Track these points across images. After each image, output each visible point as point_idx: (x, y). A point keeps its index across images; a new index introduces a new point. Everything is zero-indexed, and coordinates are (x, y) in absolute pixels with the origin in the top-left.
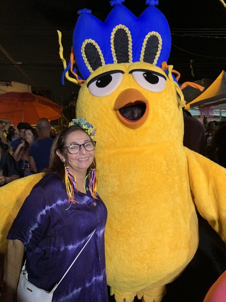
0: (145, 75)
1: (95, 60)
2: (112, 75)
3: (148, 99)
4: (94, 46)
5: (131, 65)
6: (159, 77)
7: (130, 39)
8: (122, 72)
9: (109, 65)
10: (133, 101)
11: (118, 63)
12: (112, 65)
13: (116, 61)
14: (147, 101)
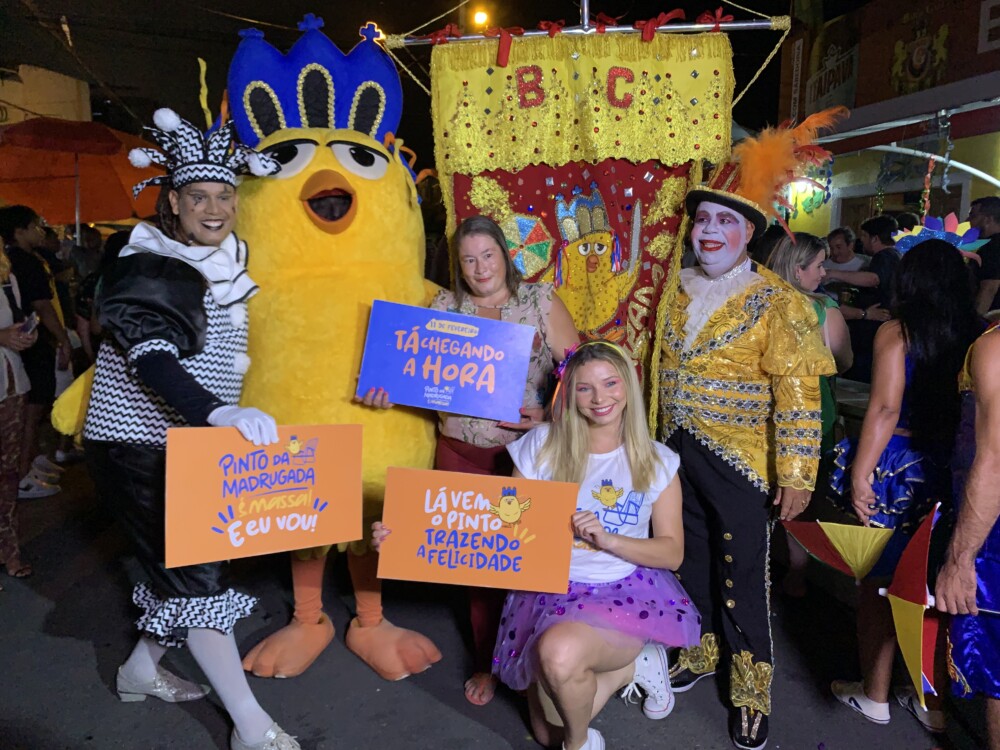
0: (353, 152)
1: (267, 117)
2: (297, 146)
3: (355, 188)
4: (267, 94)
5: (332, 133)
6: (375, 156)
7: (331, 89)
8: (315, 143)
9: (293, 129)
10: (330, 187)
11: (311, 126)
12: (298, 129)
13: (307, 122)
14: (355, 192)
